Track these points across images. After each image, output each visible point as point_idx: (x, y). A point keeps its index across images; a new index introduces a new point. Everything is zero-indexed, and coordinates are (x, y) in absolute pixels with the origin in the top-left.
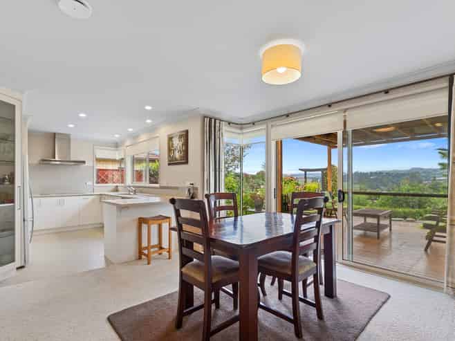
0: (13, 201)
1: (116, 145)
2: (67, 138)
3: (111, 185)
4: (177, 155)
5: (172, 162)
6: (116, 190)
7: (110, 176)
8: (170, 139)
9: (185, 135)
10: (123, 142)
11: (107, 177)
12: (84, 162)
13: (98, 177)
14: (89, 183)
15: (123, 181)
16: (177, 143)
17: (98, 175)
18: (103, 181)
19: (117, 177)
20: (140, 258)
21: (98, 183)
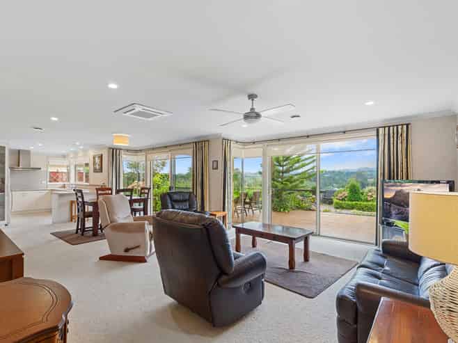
0: (4, 191)
1: (64, 156)
2: (28, 153)
3: (61, 183)
4: (97, 167)
5: (95, 171)
6: (64, 186)
7: (60, 177)
8: (94, 158)
9: (101, 157)
10: (68, 155)
11: (57, 177)
12: (40, 169)
13: (51, 177)
14: (44, 182)
15: (68, 179)
16: (97, 160)
17: (50, 176)
18: (55, 181)
19: (65, 177)
20: (72, 221)
21: (50, 181)
